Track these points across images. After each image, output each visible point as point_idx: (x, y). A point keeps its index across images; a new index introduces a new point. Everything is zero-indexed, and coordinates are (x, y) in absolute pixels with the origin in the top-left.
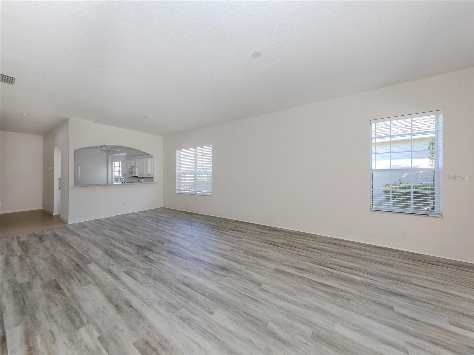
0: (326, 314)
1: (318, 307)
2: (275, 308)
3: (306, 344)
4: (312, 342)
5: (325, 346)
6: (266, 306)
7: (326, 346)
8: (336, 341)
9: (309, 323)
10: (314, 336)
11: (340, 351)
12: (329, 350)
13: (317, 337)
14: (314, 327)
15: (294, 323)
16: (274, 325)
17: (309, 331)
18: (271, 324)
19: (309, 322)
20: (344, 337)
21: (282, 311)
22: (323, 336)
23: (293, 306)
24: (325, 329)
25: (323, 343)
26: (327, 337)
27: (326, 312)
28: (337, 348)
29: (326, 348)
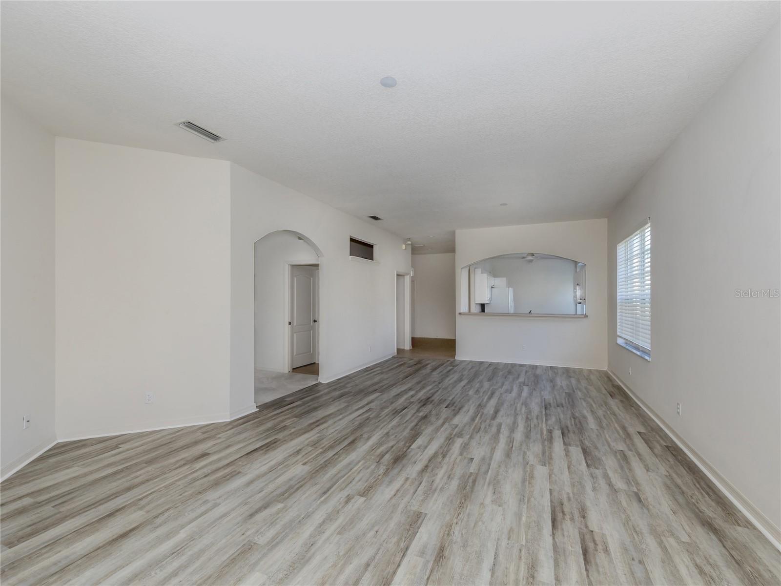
0: (291, 569)
1: (308, 561)
2: (310, 510)
3: (243, 534)
4: (244, 540)
5: (235, 553)
6: (314, 501)
7: (233, 554)
8: (237, 567)
9: (275, 542)
10: (252, 544)
11: (221, 567)
12: (228, 556)
13: (250, 547)
14: (267, 548)
15: (278, 527)
16: (279, 509)
17: (262, 540)
18: (280, 506)
19: (277, 544)
20: (240, 580)
21: (303, 516)
22: (249, 555)
23: (312, 529)
24: (260, 560)
25: (239, 552)
26: (246, 559)
27: (294, 569)
28: (227, 566)
29: (231, 552)
